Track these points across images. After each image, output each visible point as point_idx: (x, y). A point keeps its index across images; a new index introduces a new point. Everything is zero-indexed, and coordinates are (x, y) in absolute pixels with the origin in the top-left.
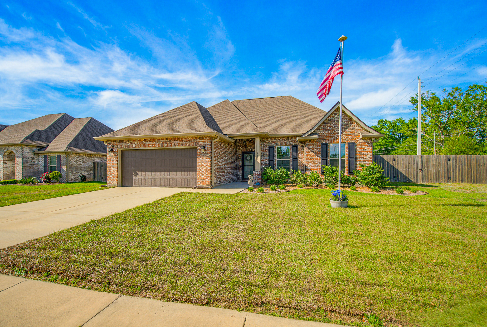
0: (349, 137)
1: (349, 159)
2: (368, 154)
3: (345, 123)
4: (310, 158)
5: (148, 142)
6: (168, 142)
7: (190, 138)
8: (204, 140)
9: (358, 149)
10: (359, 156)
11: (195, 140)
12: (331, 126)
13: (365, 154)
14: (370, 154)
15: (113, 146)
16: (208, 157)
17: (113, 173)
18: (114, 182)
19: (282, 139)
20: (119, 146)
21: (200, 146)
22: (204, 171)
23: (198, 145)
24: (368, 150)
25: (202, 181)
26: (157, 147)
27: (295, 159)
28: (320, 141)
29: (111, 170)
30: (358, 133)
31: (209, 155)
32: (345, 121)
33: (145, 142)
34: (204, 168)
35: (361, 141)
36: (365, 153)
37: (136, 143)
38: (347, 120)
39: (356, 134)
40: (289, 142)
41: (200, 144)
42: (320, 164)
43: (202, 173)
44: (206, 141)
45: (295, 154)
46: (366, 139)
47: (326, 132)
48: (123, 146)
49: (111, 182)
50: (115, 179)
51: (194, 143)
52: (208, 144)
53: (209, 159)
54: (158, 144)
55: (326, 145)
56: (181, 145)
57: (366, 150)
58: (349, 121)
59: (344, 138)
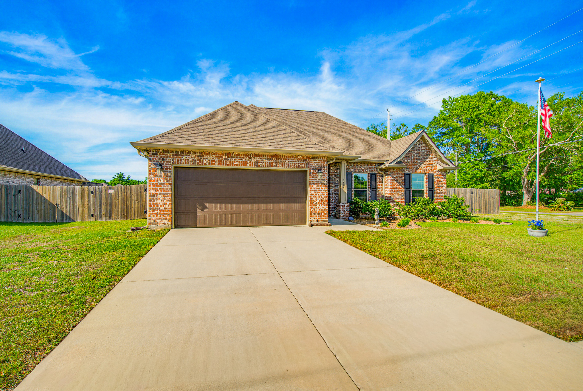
0: (429, 167)
1: (428, 191)
2: (443, 186)
3: (425, 153)
4: (395, 189)
5: (232, 157)
6: (267, 161)
7: (299, 157)
8: (319, 161)
9: (435, 180)
10: (437, 188)
11: (306, 160)
12: (413, 155)
13: (441, 186)
14: (445, 186)
15: (163, 160)
16: (324, 184)
17: (161, 206)
18: (164, 221)
19: (360, 165)
20: (177, 161)
21: (313, 169)
22: (318, 203)
23: (312, 167)
24: (443, 182)
25: (316, 216)
26: (248, 166)
27: (374, 189)
28: (403, 170)
29: (158, 201)
30: (435, 164)
31: (325, 182)
32: (425, 151)
33: (226, 157)
34: (320, 199)
35: (438, 173)
36: (441, 184)
37: (210, 158)
38: (426, 150)
39: (434, 165)
40: (367, 168)
41: (314, 167)
42: (403, 195)
43: (316, 205)
44: (321, 163)
45: (373, 183)
46: (442, 171)
47: (409, 161)
48: (183, 161)
49: (158, 221)
50: (166, 216)
51: (305, 164)
52: (324, 167)
53: (326, 186)
54: (250, 162)
55: (409, 175)
56: (286, 165)
57: (441, 182)
58: (428, 151)
59: (424, 169)
